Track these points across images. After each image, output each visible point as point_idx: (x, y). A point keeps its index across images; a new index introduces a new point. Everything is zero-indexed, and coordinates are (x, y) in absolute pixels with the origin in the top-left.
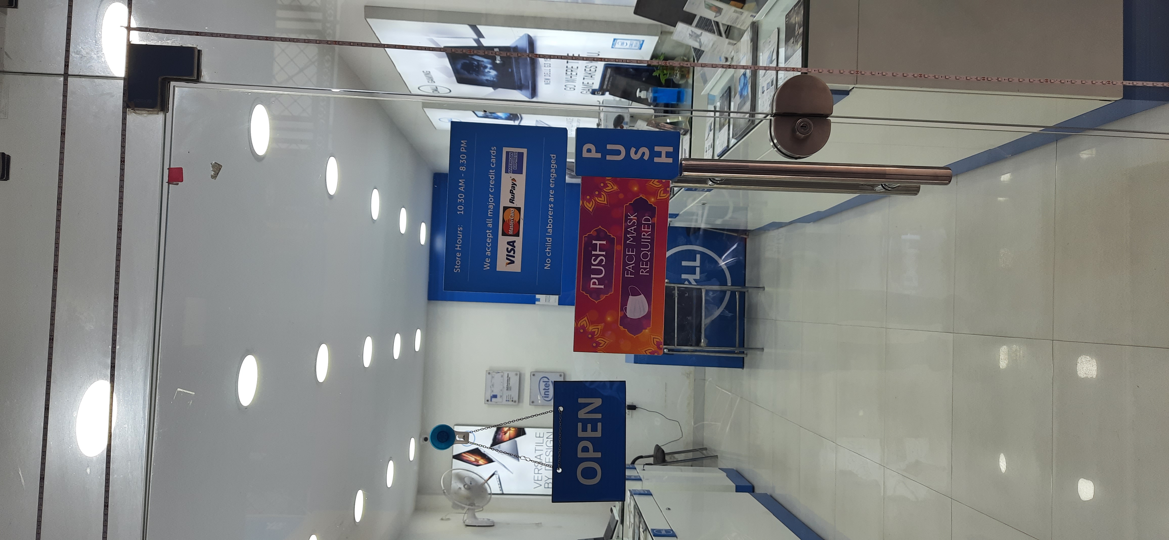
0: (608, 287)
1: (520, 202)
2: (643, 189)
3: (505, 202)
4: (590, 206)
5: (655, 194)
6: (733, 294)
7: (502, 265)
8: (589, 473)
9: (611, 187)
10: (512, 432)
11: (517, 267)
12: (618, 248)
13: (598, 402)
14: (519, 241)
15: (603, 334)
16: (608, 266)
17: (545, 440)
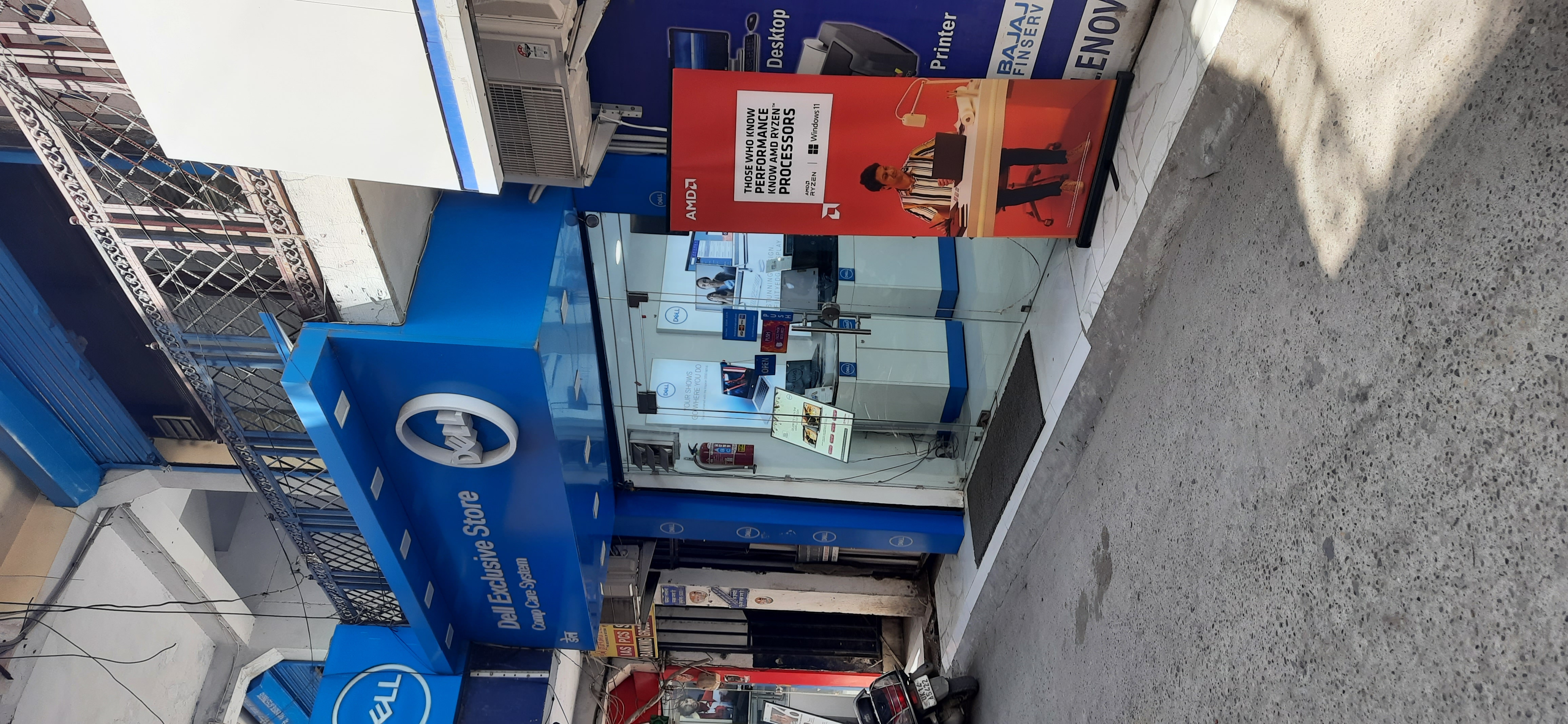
16: (771, 337)
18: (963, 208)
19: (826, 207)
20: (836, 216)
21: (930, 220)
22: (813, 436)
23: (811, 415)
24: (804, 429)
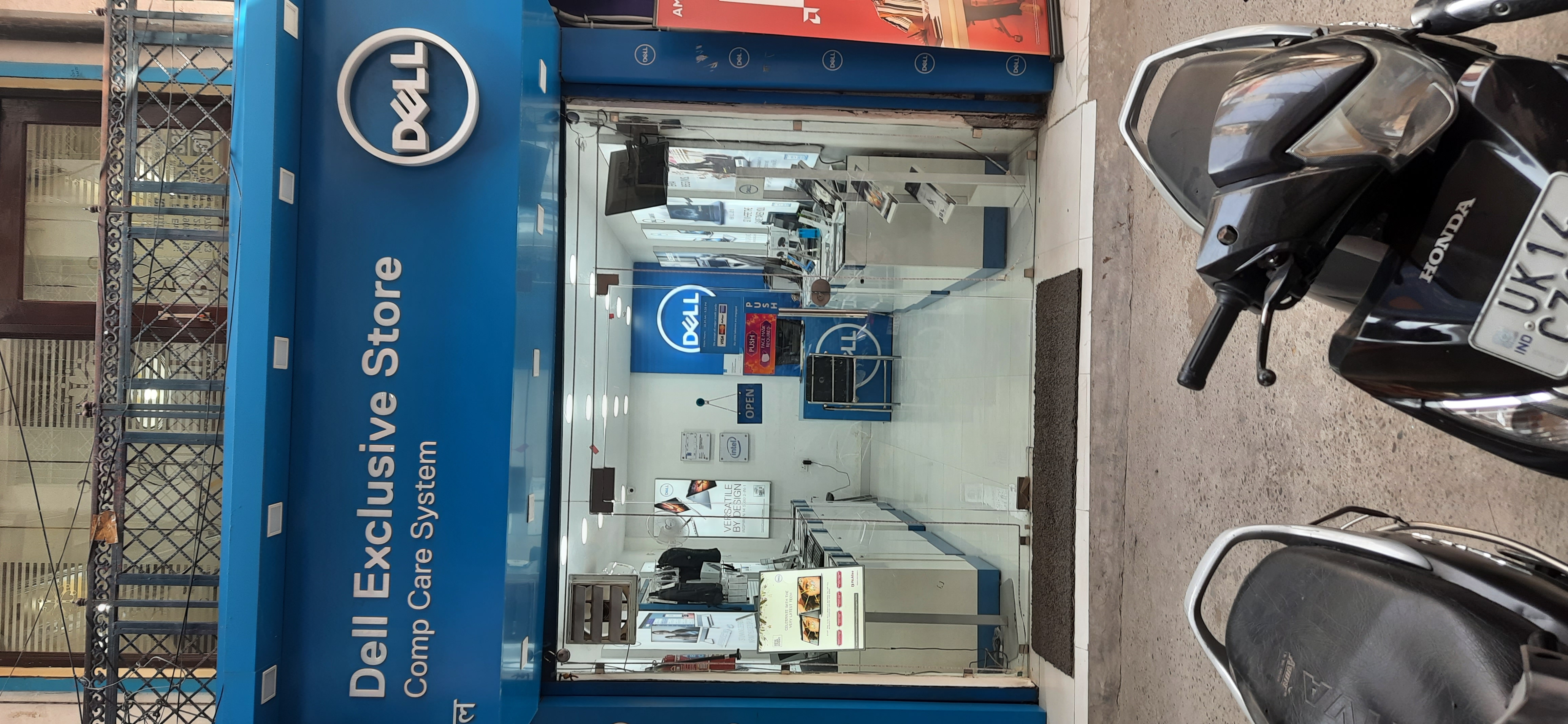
0: (755, 351)
1: (725, 323)
2: (767, 318)
3: (720, 323)
4: (749, 324)
5: (771, 319)
6: (882, 361)
7: (719, 344)
8: (750, 414)
9: (756, 317)
10: (705, 484)
11: (724, 345)
12: (759, 338)
13: (752, 391)
14: (725, 336)
15: (754, 367)
16: (755, 344)
17: (733, 491)
18: (935, 20)
19: (807, 11)
20: (817, 20)
21: (907, 29)
22: (813, 628)
23: (810, 594)
24: (801, 619)
